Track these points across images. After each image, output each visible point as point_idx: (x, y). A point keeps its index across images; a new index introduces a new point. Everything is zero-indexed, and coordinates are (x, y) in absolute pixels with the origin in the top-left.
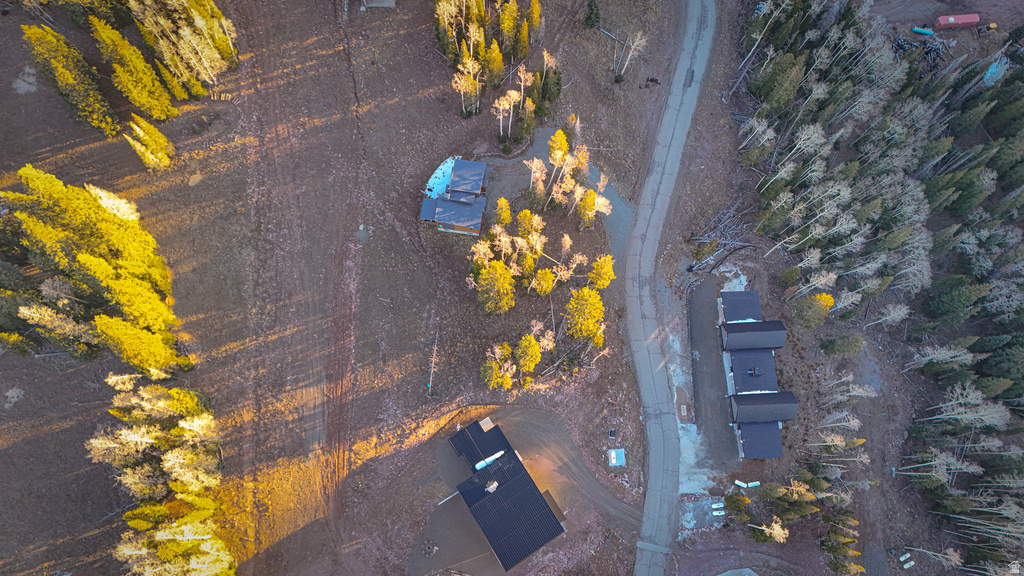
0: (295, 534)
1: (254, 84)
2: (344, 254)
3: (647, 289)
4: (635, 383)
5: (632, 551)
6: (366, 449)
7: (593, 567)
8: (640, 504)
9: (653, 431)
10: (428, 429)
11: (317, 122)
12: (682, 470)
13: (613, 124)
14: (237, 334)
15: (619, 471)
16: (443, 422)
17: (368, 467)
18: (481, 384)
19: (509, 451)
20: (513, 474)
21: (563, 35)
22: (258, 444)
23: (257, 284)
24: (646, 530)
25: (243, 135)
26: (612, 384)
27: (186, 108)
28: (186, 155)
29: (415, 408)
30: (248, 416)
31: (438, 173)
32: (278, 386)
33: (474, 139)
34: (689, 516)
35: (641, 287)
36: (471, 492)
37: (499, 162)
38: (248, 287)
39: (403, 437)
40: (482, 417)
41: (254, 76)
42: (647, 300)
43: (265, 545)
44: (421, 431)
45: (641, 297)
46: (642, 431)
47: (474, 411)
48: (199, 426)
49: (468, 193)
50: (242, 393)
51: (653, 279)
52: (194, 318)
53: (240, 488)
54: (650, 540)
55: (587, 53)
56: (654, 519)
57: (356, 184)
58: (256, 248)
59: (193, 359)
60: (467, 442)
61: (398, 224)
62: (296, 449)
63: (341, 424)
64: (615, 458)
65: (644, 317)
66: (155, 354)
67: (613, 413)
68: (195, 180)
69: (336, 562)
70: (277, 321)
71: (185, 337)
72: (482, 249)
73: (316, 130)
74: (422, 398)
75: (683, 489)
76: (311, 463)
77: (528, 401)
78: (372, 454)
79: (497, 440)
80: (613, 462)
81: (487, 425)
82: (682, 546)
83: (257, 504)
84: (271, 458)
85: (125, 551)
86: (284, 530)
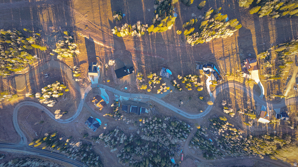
0: (124, 44)
1: (187, 47)
2: (160, 56)
3: (148, 98)
4: (136, 93)
5: (114, 88)
6: (133, 55)
7: (113, 82)
8: (120, 90)
9: (129, 94)
10: (134, 64)
11: (180, 55)
12: (123, 97)
13: (174, 99)
14: (152, 40)
15: (124, 88)
16: (135, 66)
17: (131, 55)
18: (139, 72)
19: (129, 74)
20: (126, 74)
21: (189, 94)
22: (137, 41)
23: (158, 44)
24: (116, 90)
25: (180, 45)
26: (136, 90)
27: (185, 37)
28: (178, 36)
29: (137, 62)
30: (141, 40)
31: (170, 71)
32: (144, 45)
33: (174, 77)
34: (117, 96)
35: (149, 97)
36: (125, 68)
37: (170, 80)
38: (158, 42)
39: (134, 60)
40: (135, 71)
41: (189, 47)
42: (146, 97)
43: (124, 40)
44: (134, 63)
45: (147, 97)
46: (129, 92)
47: (136, 70)
48: (139, 35)
49: (165, 74)
50: (144, 40)
51: (149, 99)
52: (155, 35)
53: (132, 38)
54: (115, 90)
55: (185, 97)
56: (117, 91)
57: (170, 59)
58: (163, 44)
59: (150, 34)
60: (132, 69)
61: (163, 64)
62: (135, 46)
63: (138, 53)
64: (126, 88)
65: (144, 96)
66: (149, 30)
67: (132, 89)
68: (175, 37)
69: (120, 49)
70: (153, 46)
71: (153, 33)
72: (155, 75)
73: (179, 55)
74: (139, 63)
75: (120, 96)
76: (133, 48)
77: (135, 78)
78: (133, 56)
79: (131, 72)
80: (125, 87)
81: (133, 72)
82: (113, 94)
83: (129, 40)
84: (135, 43)
85: (126, 25)
86: (125, 43)
